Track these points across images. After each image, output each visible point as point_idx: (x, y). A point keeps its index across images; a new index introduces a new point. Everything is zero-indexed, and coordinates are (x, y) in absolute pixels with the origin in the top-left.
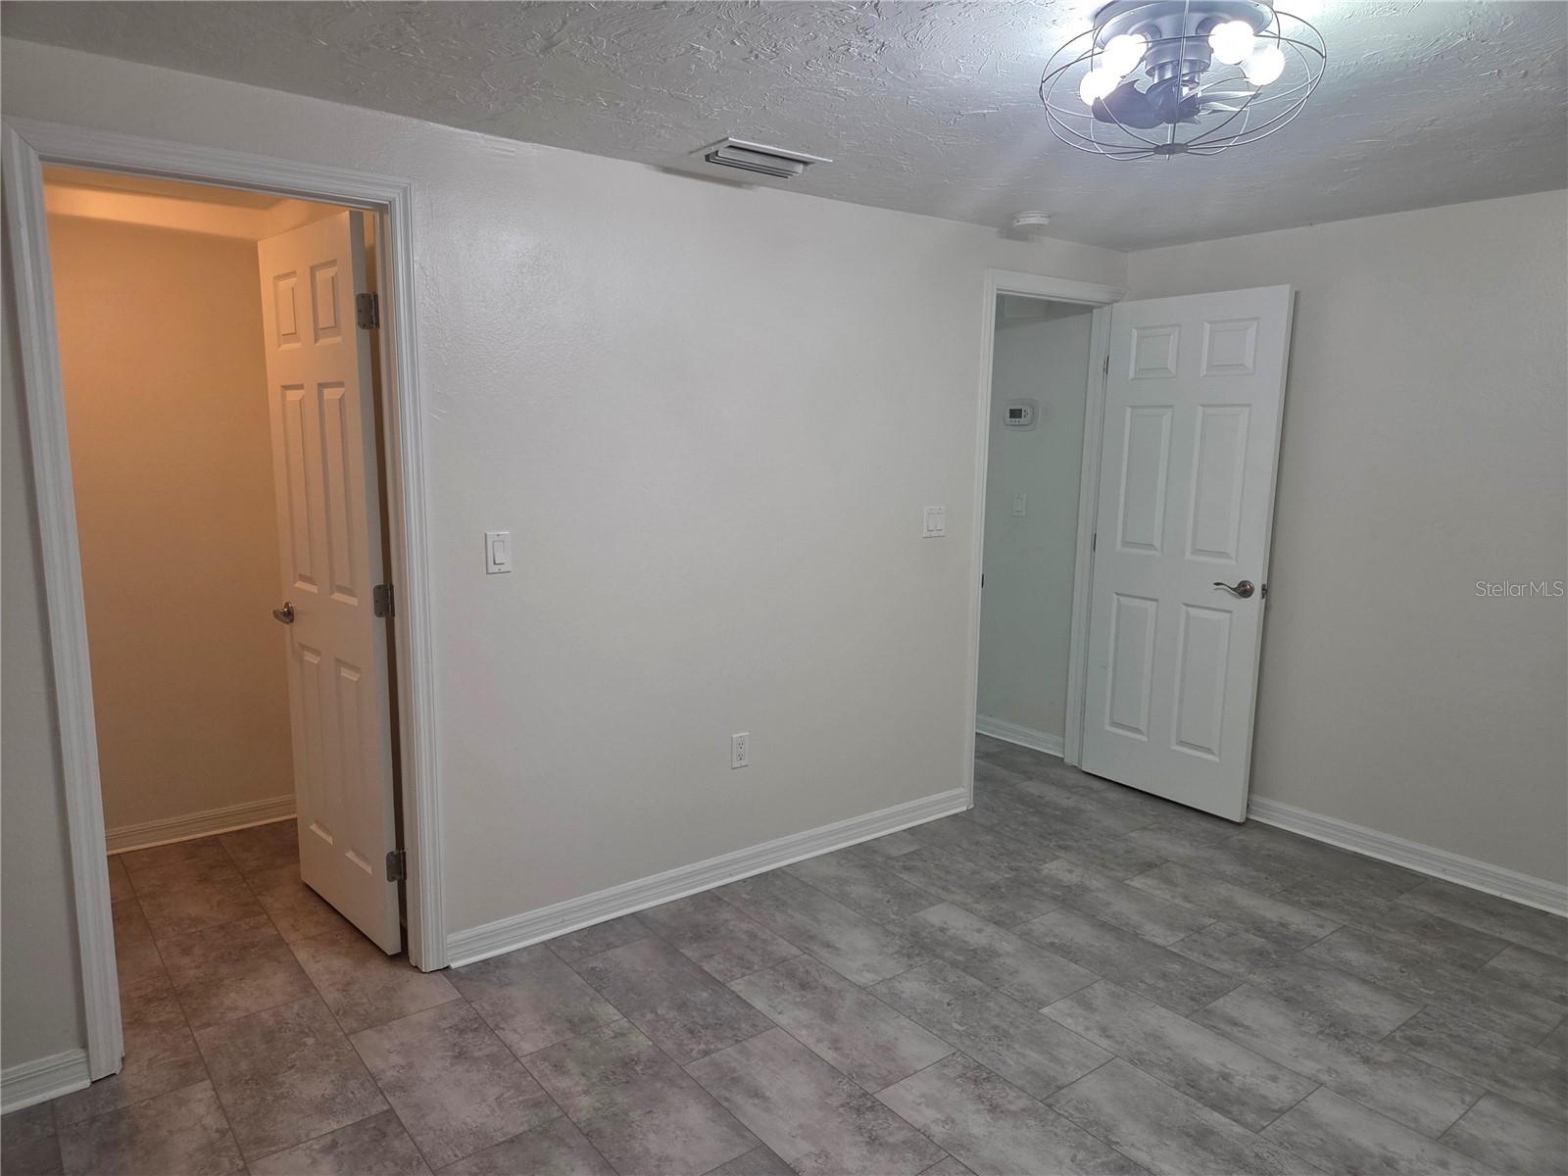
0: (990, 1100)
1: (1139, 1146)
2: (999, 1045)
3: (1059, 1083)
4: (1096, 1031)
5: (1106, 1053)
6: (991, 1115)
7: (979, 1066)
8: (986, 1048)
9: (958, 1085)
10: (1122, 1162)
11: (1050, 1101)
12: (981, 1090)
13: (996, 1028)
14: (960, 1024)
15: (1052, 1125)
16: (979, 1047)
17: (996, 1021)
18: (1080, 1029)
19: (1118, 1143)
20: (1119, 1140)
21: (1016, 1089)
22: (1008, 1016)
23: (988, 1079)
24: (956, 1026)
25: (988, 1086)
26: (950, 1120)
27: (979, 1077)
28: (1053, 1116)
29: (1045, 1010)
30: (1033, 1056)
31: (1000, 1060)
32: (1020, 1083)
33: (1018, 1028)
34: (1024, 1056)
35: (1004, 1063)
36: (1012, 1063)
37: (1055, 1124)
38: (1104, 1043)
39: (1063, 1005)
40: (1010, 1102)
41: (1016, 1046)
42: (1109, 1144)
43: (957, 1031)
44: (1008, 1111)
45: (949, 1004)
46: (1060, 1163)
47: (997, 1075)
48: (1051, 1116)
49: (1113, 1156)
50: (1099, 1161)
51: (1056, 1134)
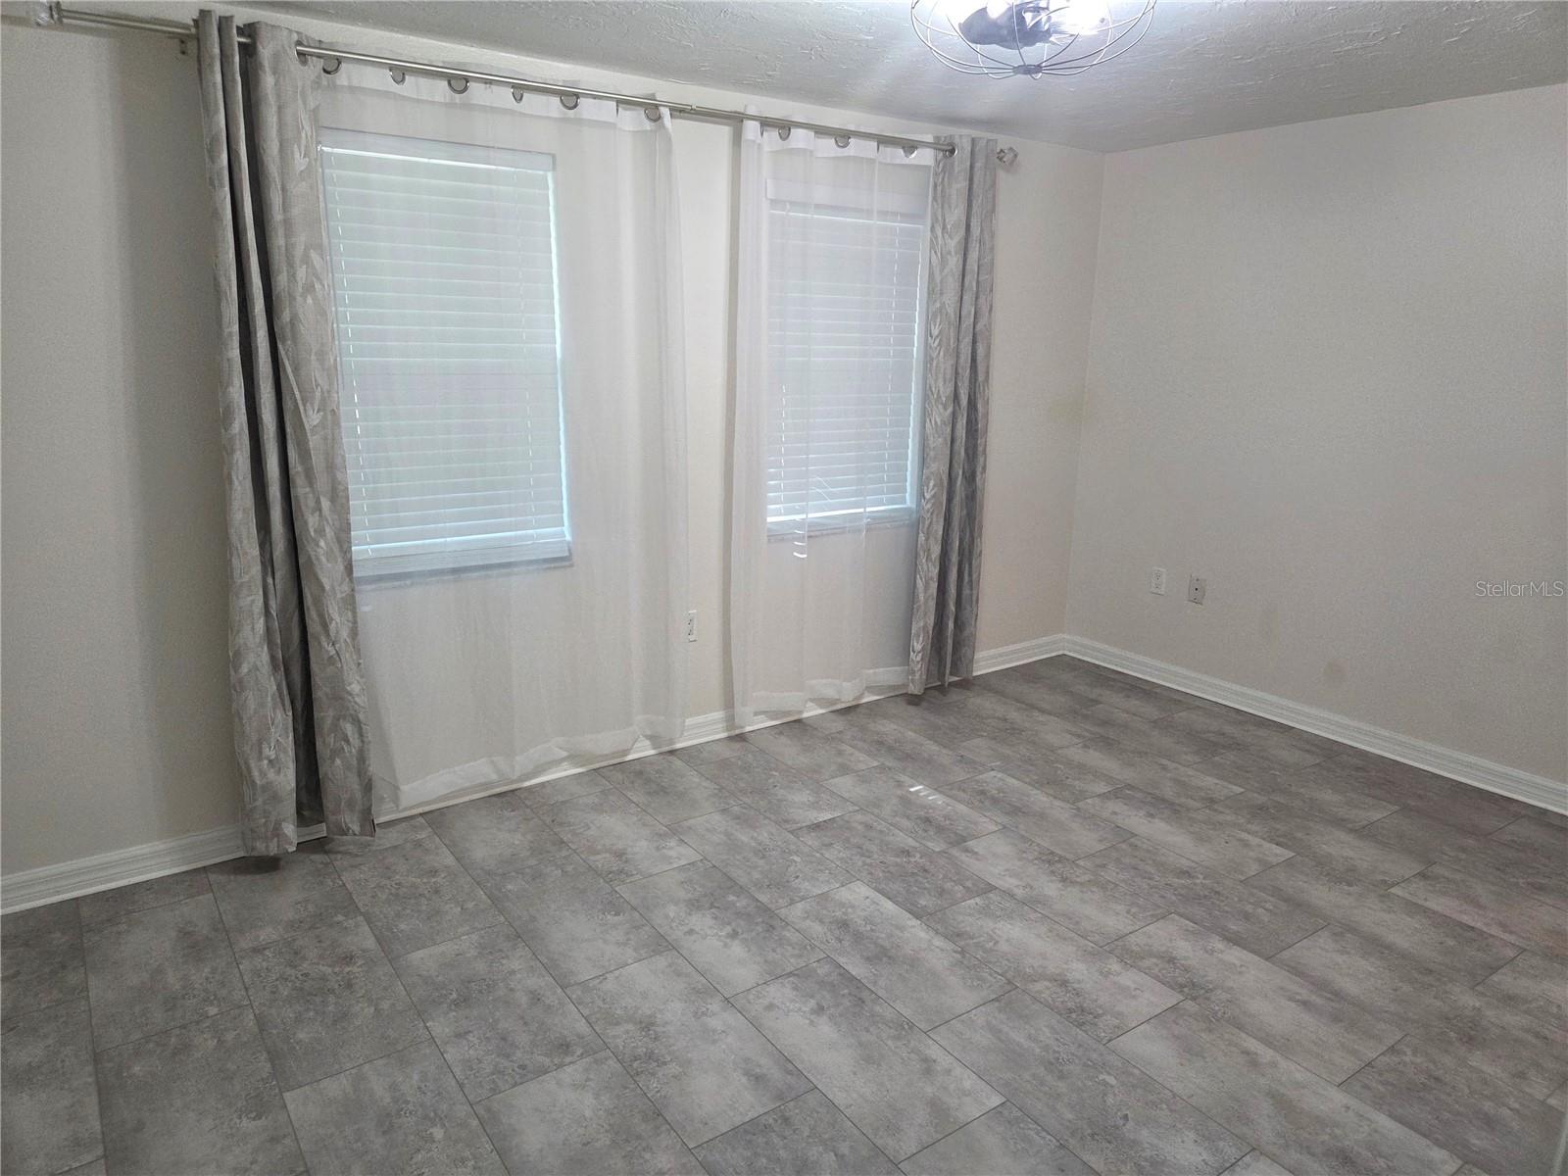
0: (1068, 992)
1: (938, 950)
2: (1059, 1052)
3: (997, 1004)
4: (939, 1068)
5: (938, 1039)
6: (1066, 978)
7: (1080, 1025)
8: (1073, 1049)
9: (1100, 1007)
10: (956, 939)
11: (1009, 988)
12: (1077, 1001)
13: (1062, 1077)
14: (1105, 1083)
15: (1010, 967)
16: (1081, 1049)
17: (1062, 1087)
18: (958, 1070)
19: (955, 952)
20: (954, 954)
21: (1042, 1000)
22: (1045, 1093)
23: (1071, 1011)
24: (1111, 1080)
25: (1070, 1005)
26: (1106, 975)
27: (1079, 1014)
28: (1007, 975)
29: (996, 1100)
30: (1019, 1037)
31: (1058, 1033)
32: (1036, 1007)
33: (1034, 1076)
34: (1030, 1037)
35: (1052, 1028)
36: (1044, 1029)
37: (1006, 968)
38: (934, 1052)
39: (971, 1110)
40: (1048, 988)
41: (1038, 1050)
42: (963, 952)
43: (1109, 1074)
44: (1050, 981)
45: (1126, 1117)
46: (1007, 940)
47: (1061, 1015)
48: (1010, 975)
49: (962, 943)
50: (975, 941)
51: (1008, 960)
